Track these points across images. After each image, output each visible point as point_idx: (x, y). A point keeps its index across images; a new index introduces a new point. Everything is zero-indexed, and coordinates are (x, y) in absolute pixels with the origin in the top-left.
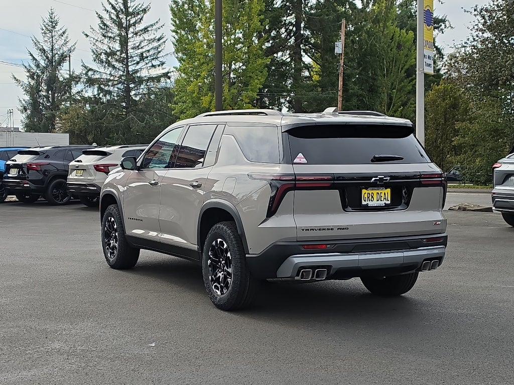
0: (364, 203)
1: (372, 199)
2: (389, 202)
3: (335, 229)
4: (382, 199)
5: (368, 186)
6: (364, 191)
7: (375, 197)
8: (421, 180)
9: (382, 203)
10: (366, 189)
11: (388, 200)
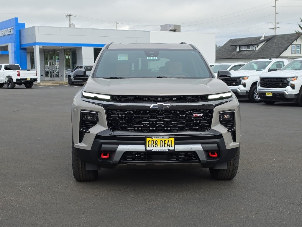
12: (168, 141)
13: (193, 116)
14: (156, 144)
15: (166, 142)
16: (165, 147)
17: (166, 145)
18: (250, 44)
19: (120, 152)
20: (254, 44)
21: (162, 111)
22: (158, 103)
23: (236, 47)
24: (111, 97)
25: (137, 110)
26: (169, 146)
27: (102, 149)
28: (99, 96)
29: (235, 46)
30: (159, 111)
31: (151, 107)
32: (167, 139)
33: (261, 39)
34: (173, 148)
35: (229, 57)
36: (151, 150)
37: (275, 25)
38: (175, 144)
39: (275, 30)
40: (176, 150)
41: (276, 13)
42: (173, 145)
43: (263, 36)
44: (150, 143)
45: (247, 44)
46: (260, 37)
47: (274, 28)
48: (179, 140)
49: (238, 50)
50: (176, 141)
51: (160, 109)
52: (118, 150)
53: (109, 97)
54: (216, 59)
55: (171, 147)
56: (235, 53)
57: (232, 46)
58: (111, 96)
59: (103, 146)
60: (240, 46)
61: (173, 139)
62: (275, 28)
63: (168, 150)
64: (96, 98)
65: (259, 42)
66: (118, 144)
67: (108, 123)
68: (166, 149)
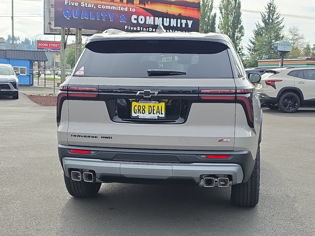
0: (134, 115)
1: (144, 112)
2: (163, 116)
3: (99, 137)
4: (155, 112)
5: (138, 99)
6: (134, 104)
7: (147, 110)
8: (199, 95)
9: (155, 116)
10: (137, 101)
11: (162, 114)
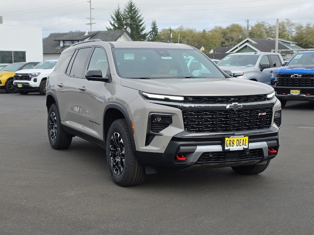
12: (243, 140)
13: (259, 115)
14: (233, 143)
15: (242, 141)
16: (240, 146)
17: (241, 144)
18: (74, 39)
19: (198, 153)
20: (78, 39)
21: (237, 110)
22: (233, 103)
23: (60, 42)
24: (184, 99)
25: (213, 111)
26: (244, 144)
27: (181, 151)
28: (171, 98)
29: (59, 40)
30: (233, 111)
31: (227, 108)
32: (242, 138)
33: (85, 35)
34: (246, 147)
35: (53, 52)
36: (229, 150)
37: (91, 21)
38: (249, 142)
39: (91, 25)
40: (250, 148)
41: (91, 9)
42: (247, 144)
43: (87, 32)
44: (228, 142)
45: (72, 39)
46: (84, 33)
47: (89, 24)
48: (252, 139)
49: (61, 45)
50: (250, 140)
51: (235, 109)
52: (196, 151)
53: (182, 99)
54: (43, 54)
55: (246, 145)
56: (59, 48)
57: (55, 40)
58: (185, 97)
59: (182, 148)
60: (64, 41)
61: (247, 138)
62: (91, 24)
63: (243, 149)
64: (167, 100)
65: (84, 37)
66: (196, 145)
67: (185, 125)
68: (240, 148)
